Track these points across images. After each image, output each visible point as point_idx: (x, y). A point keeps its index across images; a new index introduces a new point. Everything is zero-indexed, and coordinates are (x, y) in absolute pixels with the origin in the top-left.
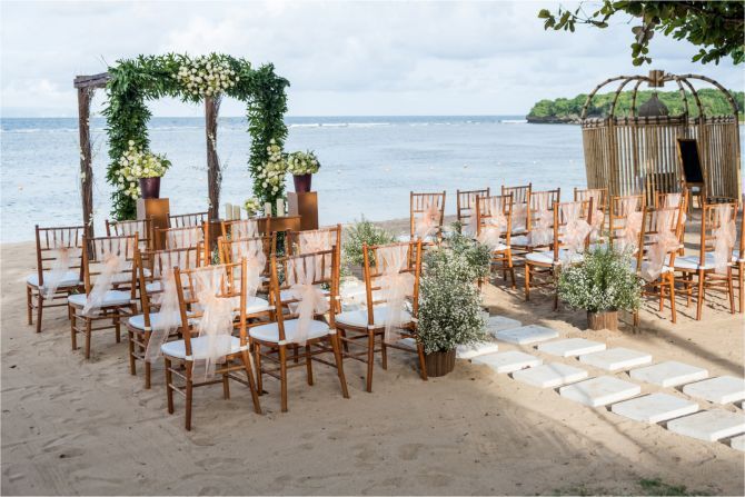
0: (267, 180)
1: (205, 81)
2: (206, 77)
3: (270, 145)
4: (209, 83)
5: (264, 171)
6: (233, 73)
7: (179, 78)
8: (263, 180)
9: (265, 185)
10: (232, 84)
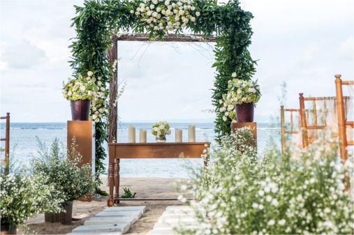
0: (227, 114)
1: (163, 16)
2: (163, 12)
3: (232, 78)
4: (168, 18)
5: (225, 105)
6: (193, 8)
7: (137, 13)
8: (223, 113)
9: (225, 119)
10: (193, 19)
